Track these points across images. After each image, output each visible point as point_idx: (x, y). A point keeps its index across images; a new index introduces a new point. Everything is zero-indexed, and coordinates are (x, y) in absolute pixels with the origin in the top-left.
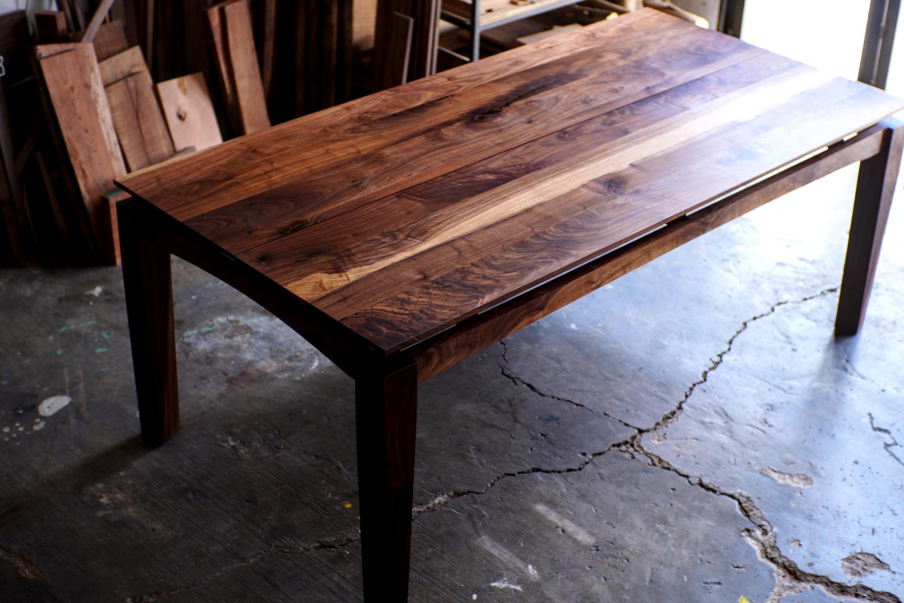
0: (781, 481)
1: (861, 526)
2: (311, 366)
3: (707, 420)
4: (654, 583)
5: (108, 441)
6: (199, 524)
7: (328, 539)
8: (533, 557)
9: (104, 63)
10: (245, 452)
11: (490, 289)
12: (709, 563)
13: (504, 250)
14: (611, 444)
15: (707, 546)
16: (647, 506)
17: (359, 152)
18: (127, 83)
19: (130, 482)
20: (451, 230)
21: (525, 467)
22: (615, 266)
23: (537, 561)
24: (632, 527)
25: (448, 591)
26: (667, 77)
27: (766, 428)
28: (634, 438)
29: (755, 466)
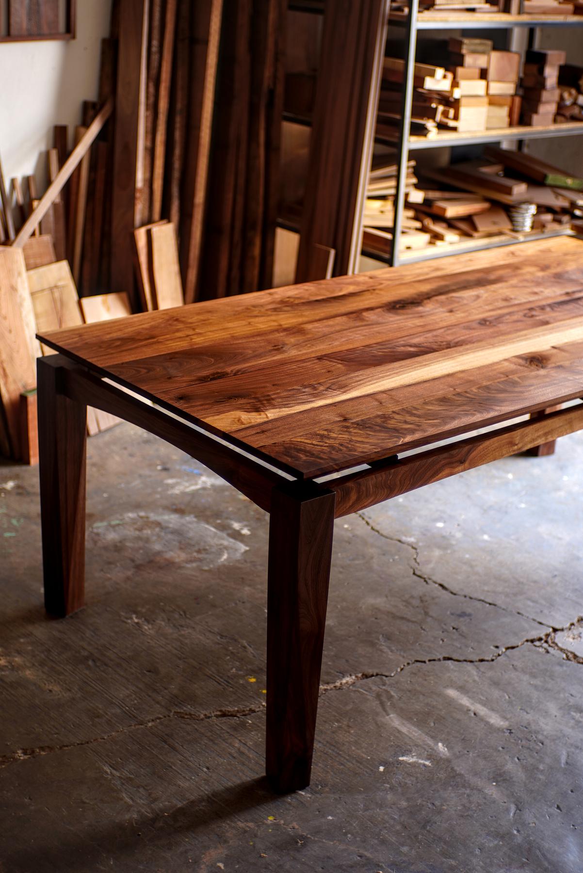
2: (220, 558)
4: (570, 765)
6: (98, 689)
7: (230, 709)
8: (443, 736)
9: (32, 272)
10: (149, 629)
11: (412, 431)
13: (426, 403)
14: (525, 639)
16: (562, 695)
18: (52, 294)
19: (30, 648)
20: (372, 386)
21: (436, 655)
23: (448, 739)
24: (546, 714)
25: (354, 762)
28: (548, 635)
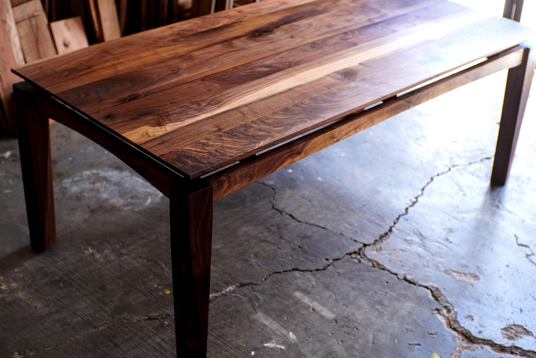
0: (458, 278)
1: (513, 307)
2: (146, 202)
3: (408, 238)
4: (375, 344)
5: (9, 249)
6: (66, 304)
7: (153, 314)
8: (293, 327)
9: (16, 8)
10: (100, 257)
11: (264, 137)
12: (412, 331)
13: (274, 114)
14: (345, 253)
15: (410, 320)
16: (369, 293)
17: (177, 53)
18: (30, 21)
19: (21, 276)
20: (238, 101)
21: (287, 267)
22: (349, 127)
23: (296, 329)
24: (359, 308)
25: (235, 349)
26: (382, 13)
27: (447, 244)
28: (360, 249)
29: (442, 268)
